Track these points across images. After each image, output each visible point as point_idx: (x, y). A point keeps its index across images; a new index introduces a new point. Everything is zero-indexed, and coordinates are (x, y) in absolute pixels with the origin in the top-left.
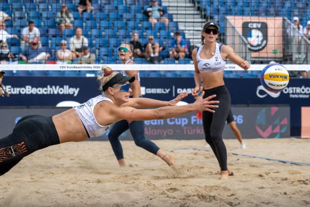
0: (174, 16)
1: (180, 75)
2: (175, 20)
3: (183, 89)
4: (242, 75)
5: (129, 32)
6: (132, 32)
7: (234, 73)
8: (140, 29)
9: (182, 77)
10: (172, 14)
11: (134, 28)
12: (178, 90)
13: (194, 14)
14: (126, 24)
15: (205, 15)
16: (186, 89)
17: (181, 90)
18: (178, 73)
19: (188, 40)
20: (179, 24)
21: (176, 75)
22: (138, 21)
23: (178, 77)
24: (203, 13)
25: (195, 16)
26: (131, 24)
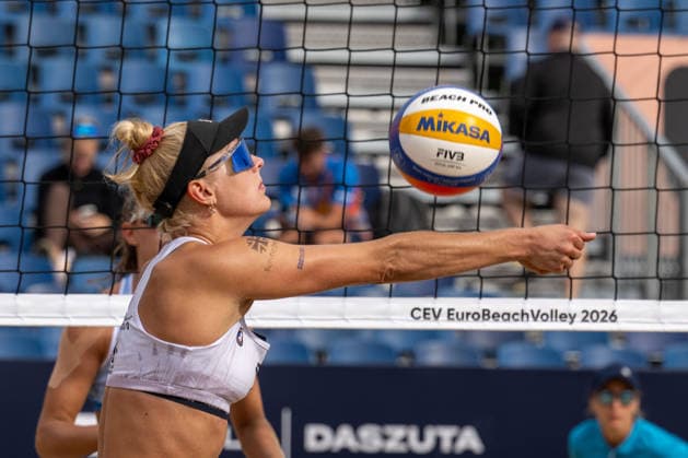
0: (294, 33)
1: (321, 354)
2: (296, 55)
3: (335, 428)
4: (657, 356)
5: (46, 118)
6: (61, 114)
7: (617, 345)
8: (109, 101)
9: (330, 360)
10: (280, 24)
11: (74, 97)
12: (312, 432)
13: (395, 24)
14: (33, 73)
15: (462, 29)
16: (355, 427)
17: (325, 431)
18: (312, 342)
19: (364, 161)
20: (321, 73)
21: (302, 349)
22: (97, 57)
23: (313, 360)
24: (451, 17)
25: (401, 33)
26: (58, 73)
